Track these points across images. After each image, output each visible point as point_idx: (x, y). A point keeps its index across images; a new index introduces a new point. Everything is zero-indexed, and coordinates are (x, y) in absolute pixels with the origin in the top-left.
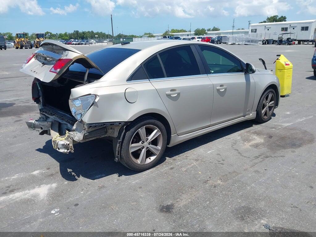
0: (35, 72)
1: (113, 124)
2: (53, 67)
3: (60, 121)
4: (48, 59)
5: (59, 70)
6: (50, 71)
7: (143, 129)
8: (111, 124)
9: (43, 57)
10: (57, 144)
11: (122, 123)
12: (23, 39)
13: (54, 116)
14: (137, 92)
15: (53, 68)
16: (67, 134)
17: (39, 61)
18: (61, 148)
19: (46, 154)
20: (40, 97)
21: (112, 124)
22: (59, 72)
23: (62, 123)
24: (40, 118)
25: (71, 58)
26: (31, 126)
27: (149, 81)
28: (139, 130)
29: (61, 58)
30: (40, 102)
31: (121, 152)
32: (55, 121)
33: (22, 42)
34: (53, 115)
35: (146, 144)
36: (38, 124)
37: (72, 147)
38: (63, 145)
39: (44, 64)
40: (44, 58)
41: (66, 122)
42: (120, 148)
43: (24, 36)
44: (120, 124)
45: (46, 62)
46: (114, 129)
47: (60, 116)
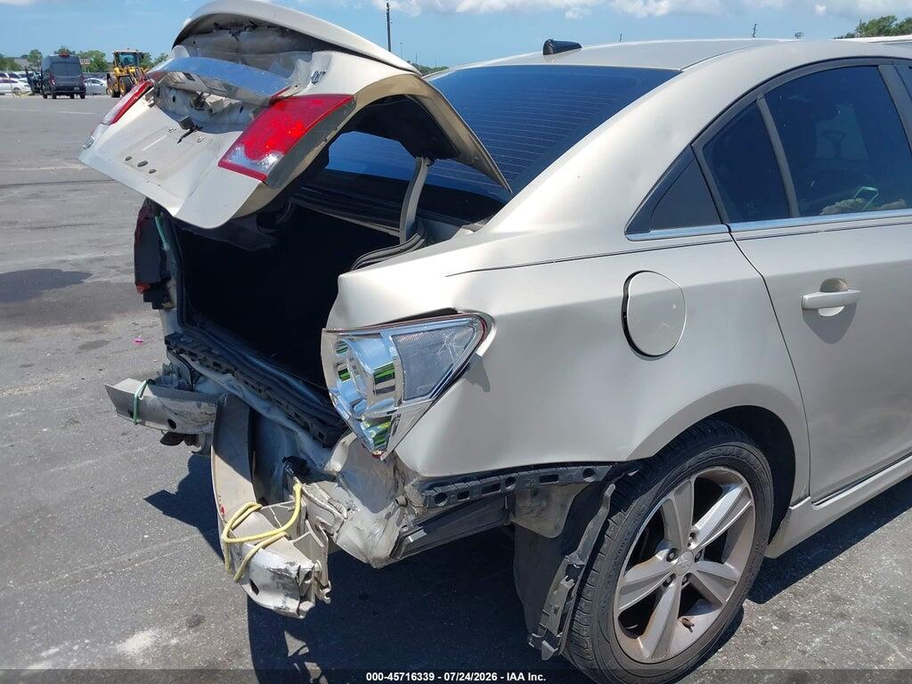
0: (145, 164)
1: (554, 478)
2: (238, 142)
3: (260, 406)
4: (211, 99)
5: (272, 159)
6: (223, 164)
7: (687, 489)
8: (544, 479)
9: (188, 92)
10: (247, 566)
11: (598, 468)
12: (132, 70)
13: (229, 376)
14: (680, 295)
15: (240, 149)
16: (298, 502)
17: (166, 111)
18: (267, 588)
19: (186, 525)
20: (170, 278)
21: (549, 474)
22: (278, 169)
23: (268, 416)
24: (167, 372)
25: (351, 89)
26: (128, 407)
27: (728, 236)
28: (671, 496)
29: (286, 94)
30: (169, 300)
31: (573, 616)
32: (232, 397)
33: (130, 76)
34: (227, 371)
35: (683, 562)
36: (159, 404)
37: (325, 575)
38: (278, 575)
39: (190, 126)
40: (191, 99)
41: (289, 418)
42: (572, 602)
43: (136, 61)
44: (588, 473)
45: (198, 116)
46: (548, 497)
47: (259, 384)
